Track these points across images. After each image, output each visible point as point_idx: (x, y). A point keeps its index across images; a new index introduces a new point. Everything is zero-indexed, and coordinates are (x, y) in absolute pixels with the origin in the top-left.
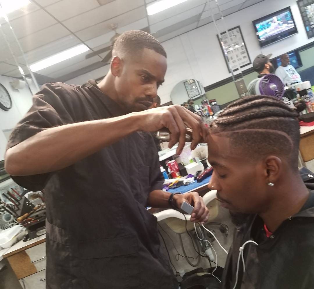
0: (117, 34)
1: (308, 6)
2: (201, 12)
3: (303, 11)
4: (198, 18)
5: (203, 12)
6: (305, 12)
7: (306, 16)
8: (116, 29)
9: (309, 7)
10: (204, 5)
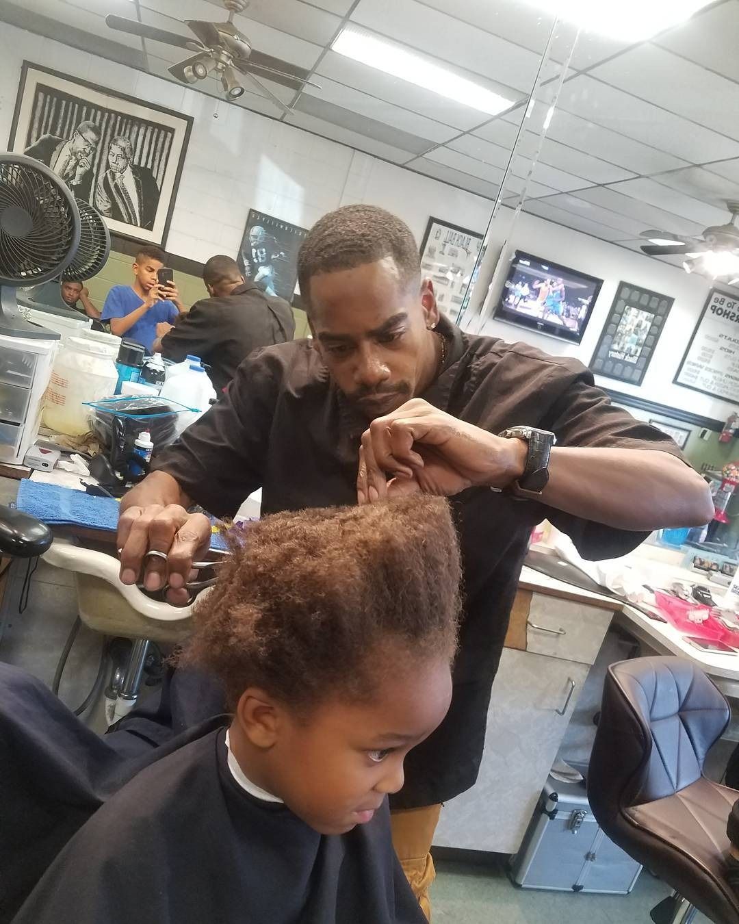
0: (230, 23)
1: (633, 308)
2: (440, 143)
3: (618, 309)
4: (425, 147)
5: (443, 145)
6: (621, 315)
7: (617, 325)
8: (236, 12)
9: (634, 311)
10: (460, 133)
